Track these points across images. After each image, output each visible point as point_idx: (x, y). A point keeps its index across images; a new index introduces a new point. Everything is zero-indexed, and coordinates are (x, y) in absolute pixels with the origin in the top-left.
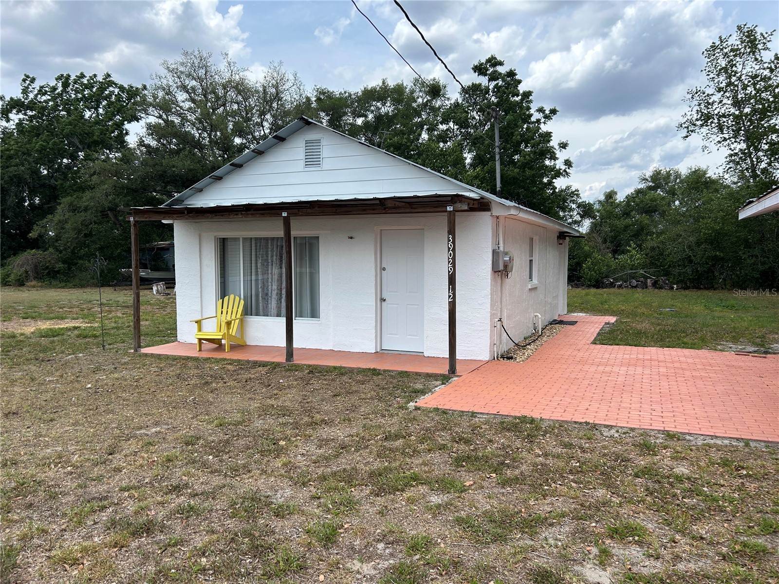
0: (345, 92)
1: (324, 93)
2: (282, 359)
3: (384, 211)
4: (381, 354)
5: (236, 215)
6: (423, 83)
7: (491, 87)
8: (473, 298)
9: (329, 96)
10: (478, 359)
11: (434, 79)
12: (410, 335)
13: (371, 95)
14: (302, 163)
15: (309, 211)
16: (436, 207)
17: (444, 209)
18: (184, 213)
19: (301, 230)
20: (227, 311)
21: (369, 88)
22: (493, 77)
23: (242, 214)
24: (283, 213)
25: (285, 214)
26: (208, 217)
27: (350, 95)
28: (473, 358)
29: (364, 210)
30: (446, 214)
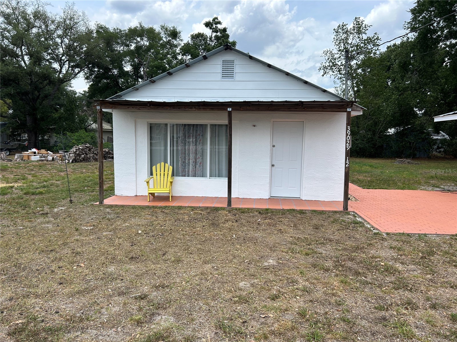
0: (118, 29)
1: (102, 28)
2: (225, 205)
3: (303, 110)
4: (272, 199)
5: (191, 108)
6: (166, 29)
7: (213, 36)
8: (336, 164)
9: (106, 30)
10: (338, 200)
11: (174, 27)
12: (290, 187)
13: (134, 33)
14: (220, 75)
15: (248, 107)
16: (339, 109)
17: (345, 110)
18: (147, 105)
19: (217, 120)
20: (164, 174)
21: (133, 27)
22: (216, 30)
23: (195, 108)
24: (228, 109)
25: (229, 109)
26: (167, 109)
27: (121, 31)
28: (334, 200)
29: (289, 108)
30: (346, 113)
